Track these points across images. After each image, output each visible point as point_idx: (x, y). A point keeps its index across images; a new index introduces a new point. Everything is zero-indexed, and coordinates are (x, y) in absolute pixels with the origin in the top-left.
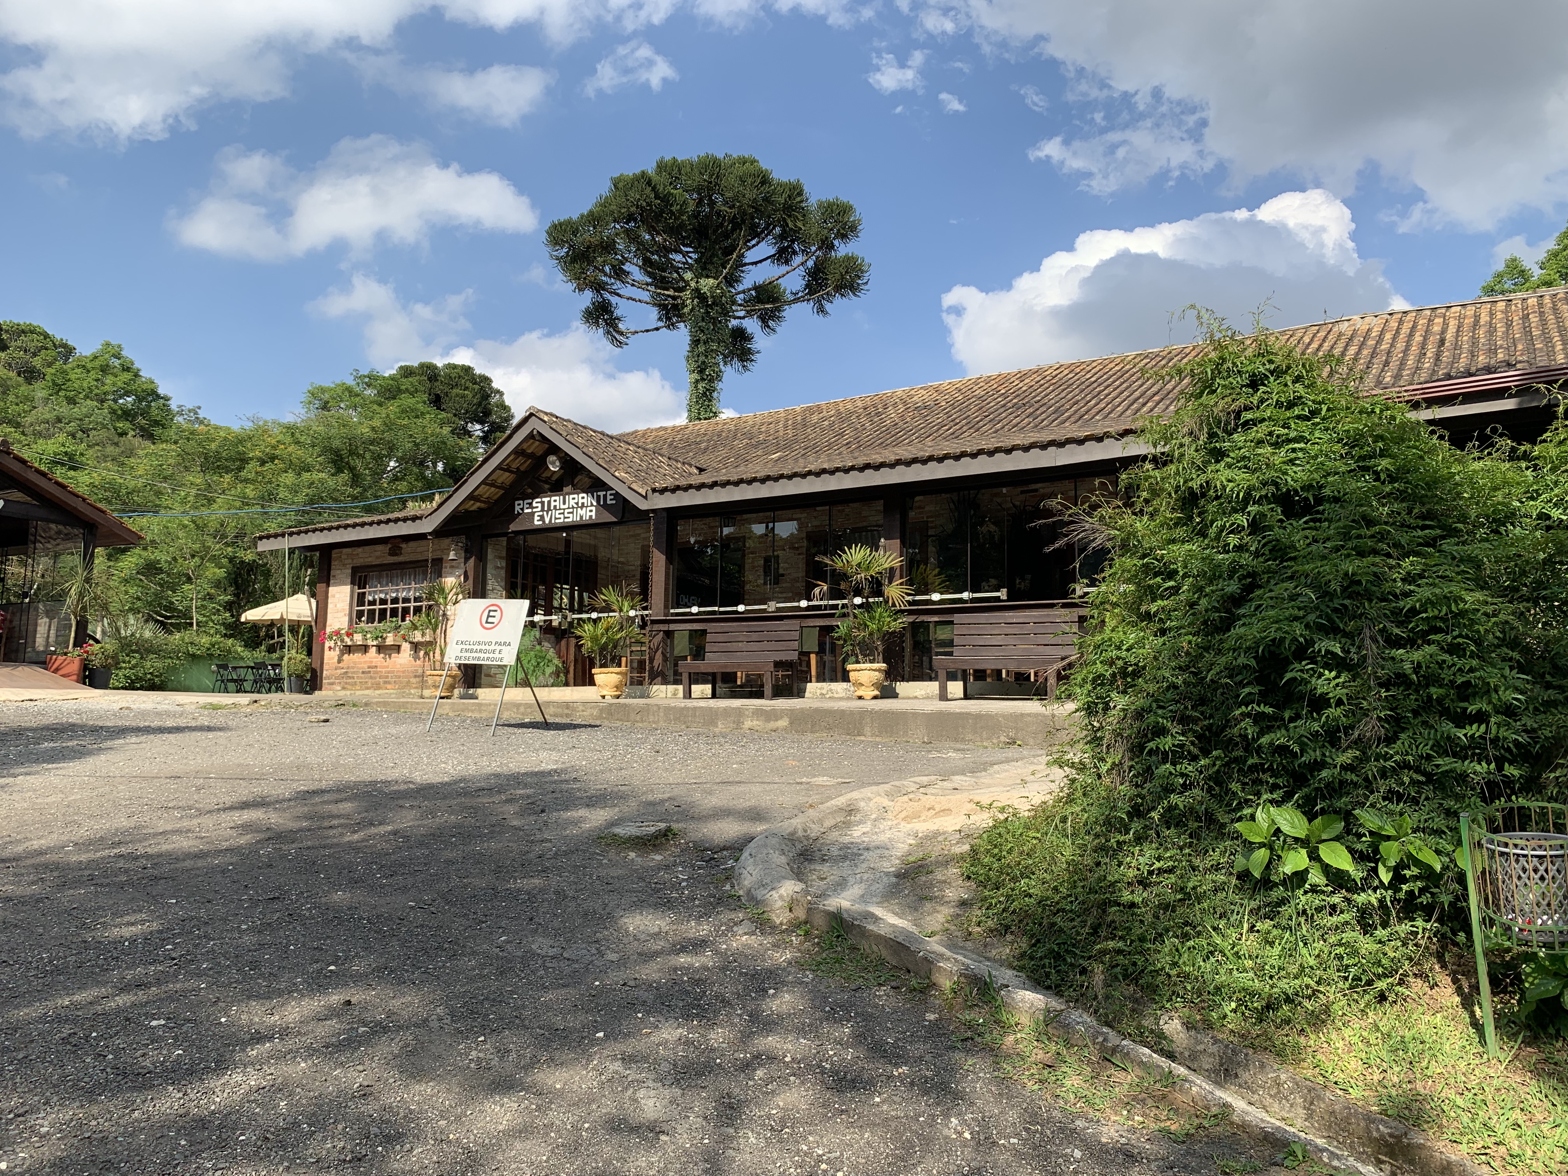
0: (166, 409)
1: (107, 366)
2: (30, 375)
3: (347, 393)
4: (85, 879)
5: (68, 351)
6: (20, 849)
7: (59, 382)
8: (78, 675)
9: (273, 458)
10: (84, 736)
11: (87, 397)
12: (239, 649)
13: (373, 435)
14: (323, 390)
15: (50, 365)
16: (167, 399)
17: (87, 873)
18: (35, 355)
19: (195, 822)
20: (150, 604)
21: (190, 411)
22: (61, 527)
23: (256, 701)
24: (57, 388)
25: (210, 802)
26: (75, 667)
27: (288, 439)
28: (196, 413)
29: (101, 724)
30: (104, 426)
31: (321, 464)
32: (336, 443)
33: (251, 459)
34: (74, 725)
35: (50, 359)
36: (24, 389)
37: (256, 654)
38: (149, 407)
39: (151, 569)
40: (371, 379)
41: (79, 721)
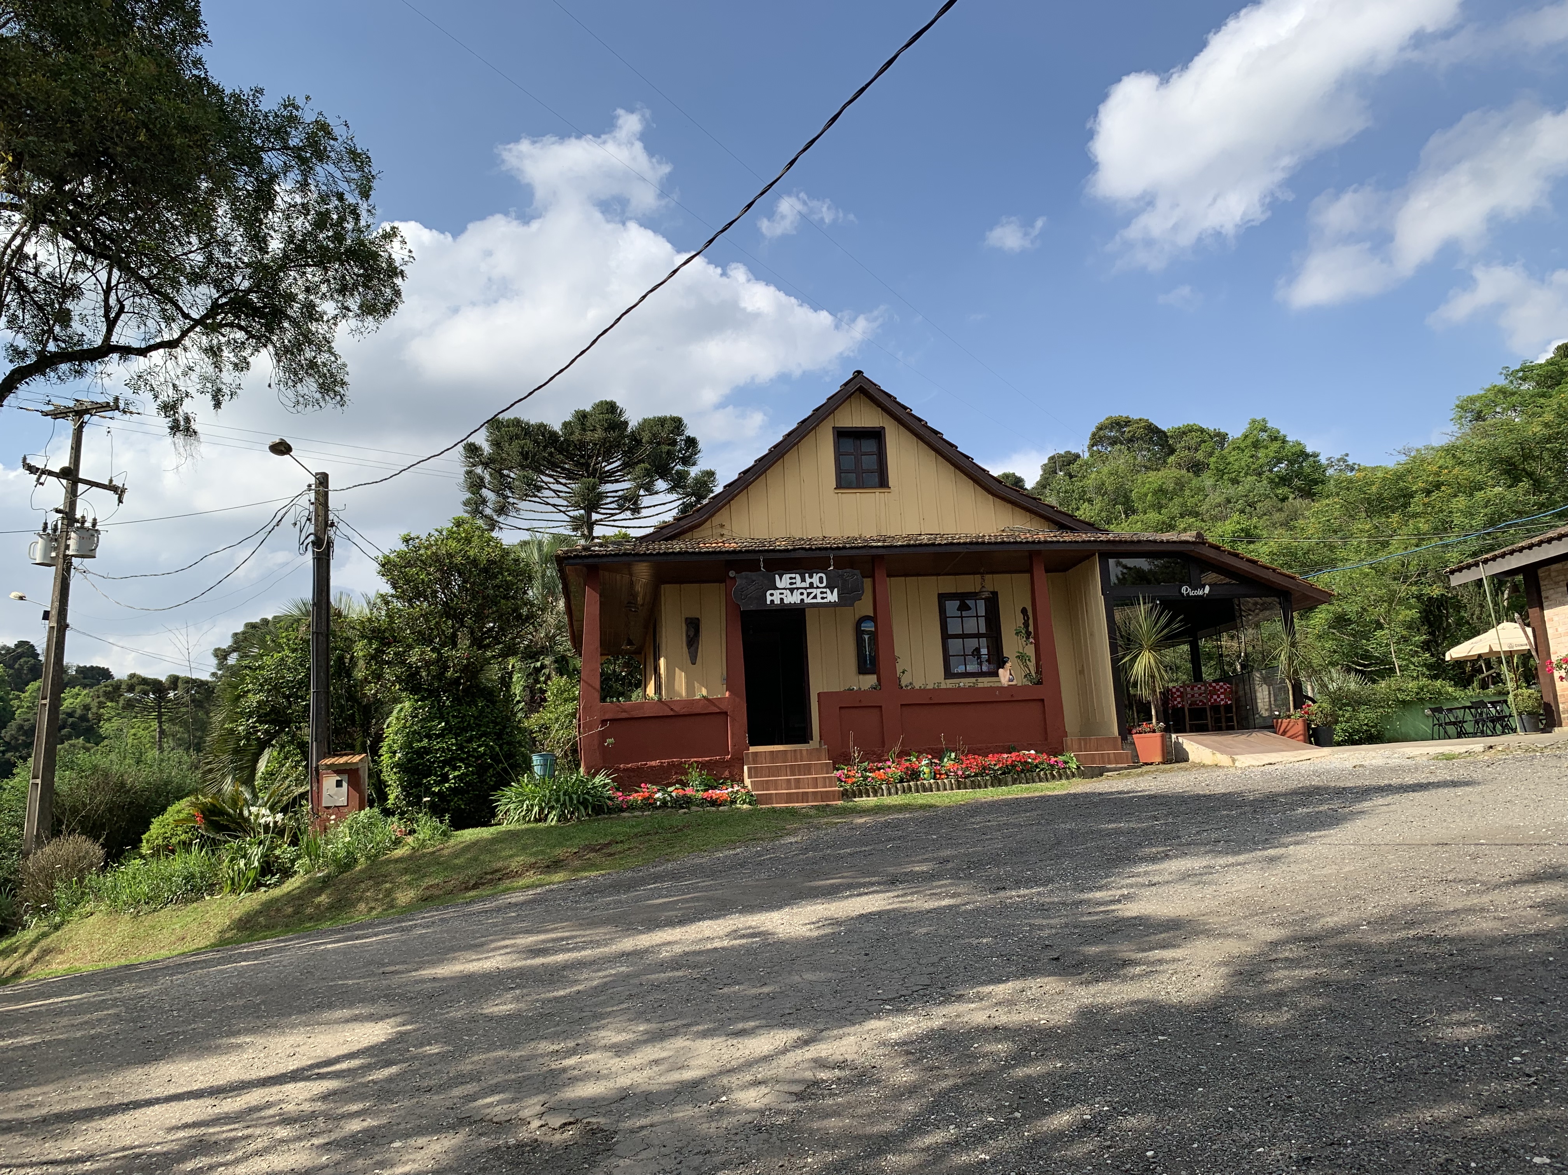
0: (1317, 466)
1: (1257, 441)
2: (1197, 468)
3: (1501, 396)
4: (1392, 964)
5: (1222, 438)
6: (1318, 926)
7: (1221, 467)
8: (1304, 735)
9: (1438, 486)
10: (1332, 799)
11: (1246, 474)
12: (1450, 690)
13: (1546, 432)
14: (1472, 400)
15: (1211, 455)
16: (1315, 455)
17: (1392, 957)
18: (1197, 450)
19: (1486, 899)
20: (1347, 655)
21: (1339, 461)
22: (1258, 599)
23: (1491, 747)
24: (1220, 473)
25: (1492, 874)
26: (1299, 727)
27: (1450, 462)
28: (1345, 461)
29: (1342, 785)
30: (1267, 496)
31: (1493, 478)
32: (1507, 452)
33: (1416, 492)
34: (1318, 788)
35: (1209, 450)
36: (1195, 482)
37: (1470, 692)
38: (1301, 467)
39: (1340, 621)
40: (1526, 372)
41: (1321, 784)
